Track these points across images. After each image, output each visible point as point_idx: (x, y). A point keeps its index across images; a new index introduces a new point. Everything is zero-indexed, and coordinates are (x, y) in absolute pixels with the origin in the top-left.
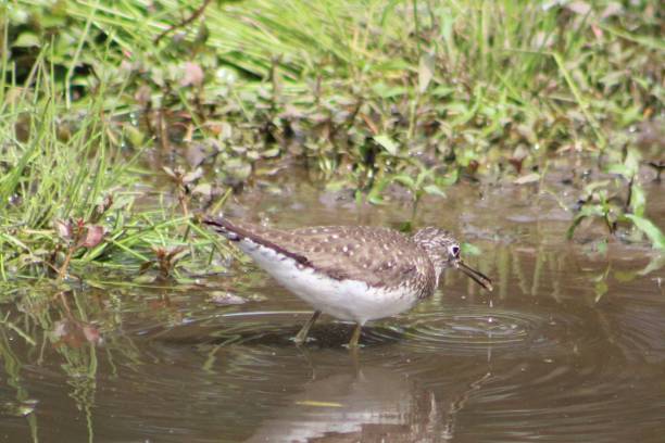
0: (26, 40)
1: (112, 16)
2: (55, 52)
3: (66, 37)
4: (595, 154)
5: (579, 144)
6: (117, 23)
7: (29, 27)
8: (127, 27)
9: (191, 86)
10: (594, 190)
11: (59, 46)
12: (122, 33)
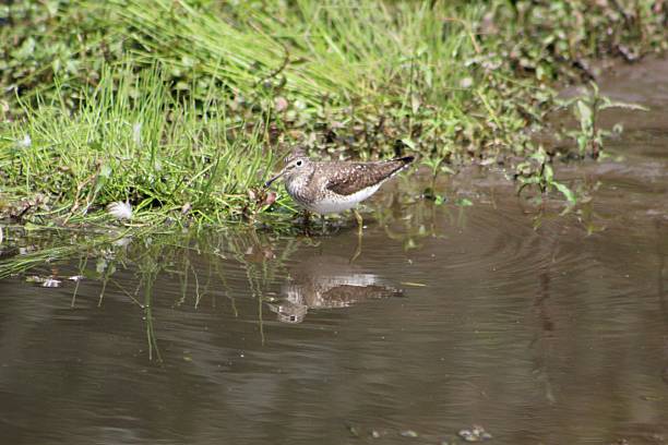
0: (181, 86)
1: (224, 71)
2: (196, 93)
3: (203, 84)
4: (508, 147)
5: (497, 141)
6: (228, 75)
7: (182, 78)
8: (234, 78)
9: (280, 112)
10: (524, 168)
11: (198, 89)
12: (231, 81)
